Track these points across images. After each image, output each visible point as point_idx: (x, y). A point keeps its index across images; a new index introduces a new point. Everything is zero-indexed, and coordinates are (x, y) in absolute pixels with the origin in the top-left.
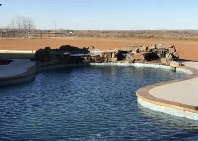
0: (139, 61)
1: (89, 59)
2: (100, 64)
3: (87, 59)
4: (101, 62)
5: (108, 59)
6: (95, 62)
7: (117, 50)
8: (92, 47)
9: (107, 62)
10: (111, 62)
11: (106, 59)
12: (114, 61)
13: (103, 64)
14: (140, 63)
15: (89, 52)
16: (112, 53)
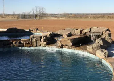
0: (67, 47)
3: (15, 43)
4: (30, 47)
5: (37, 44)
7: (48, 34)
8: (36, 29)
9: (36, 46)
10: (40, 46)
11: (35, 43)
12: (43, 45)
15: (32, 34)
16: (41, 37)
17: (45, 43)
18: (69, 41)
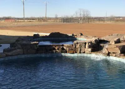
0: (114, 55)
1: (60, 49)
2: (72, 55)
3: (58, 49)
4: (73, 53)
5: (81, 50)
6: (66, 52)
8: (80, 35)
9: (80, 53)
10: (84, 53)
11: (79, 50)
12: (88, 52)
13: (75, 55)
14: (115, 56)
16: (86, 43)
17: (90, 50)
18: (118, 49)
